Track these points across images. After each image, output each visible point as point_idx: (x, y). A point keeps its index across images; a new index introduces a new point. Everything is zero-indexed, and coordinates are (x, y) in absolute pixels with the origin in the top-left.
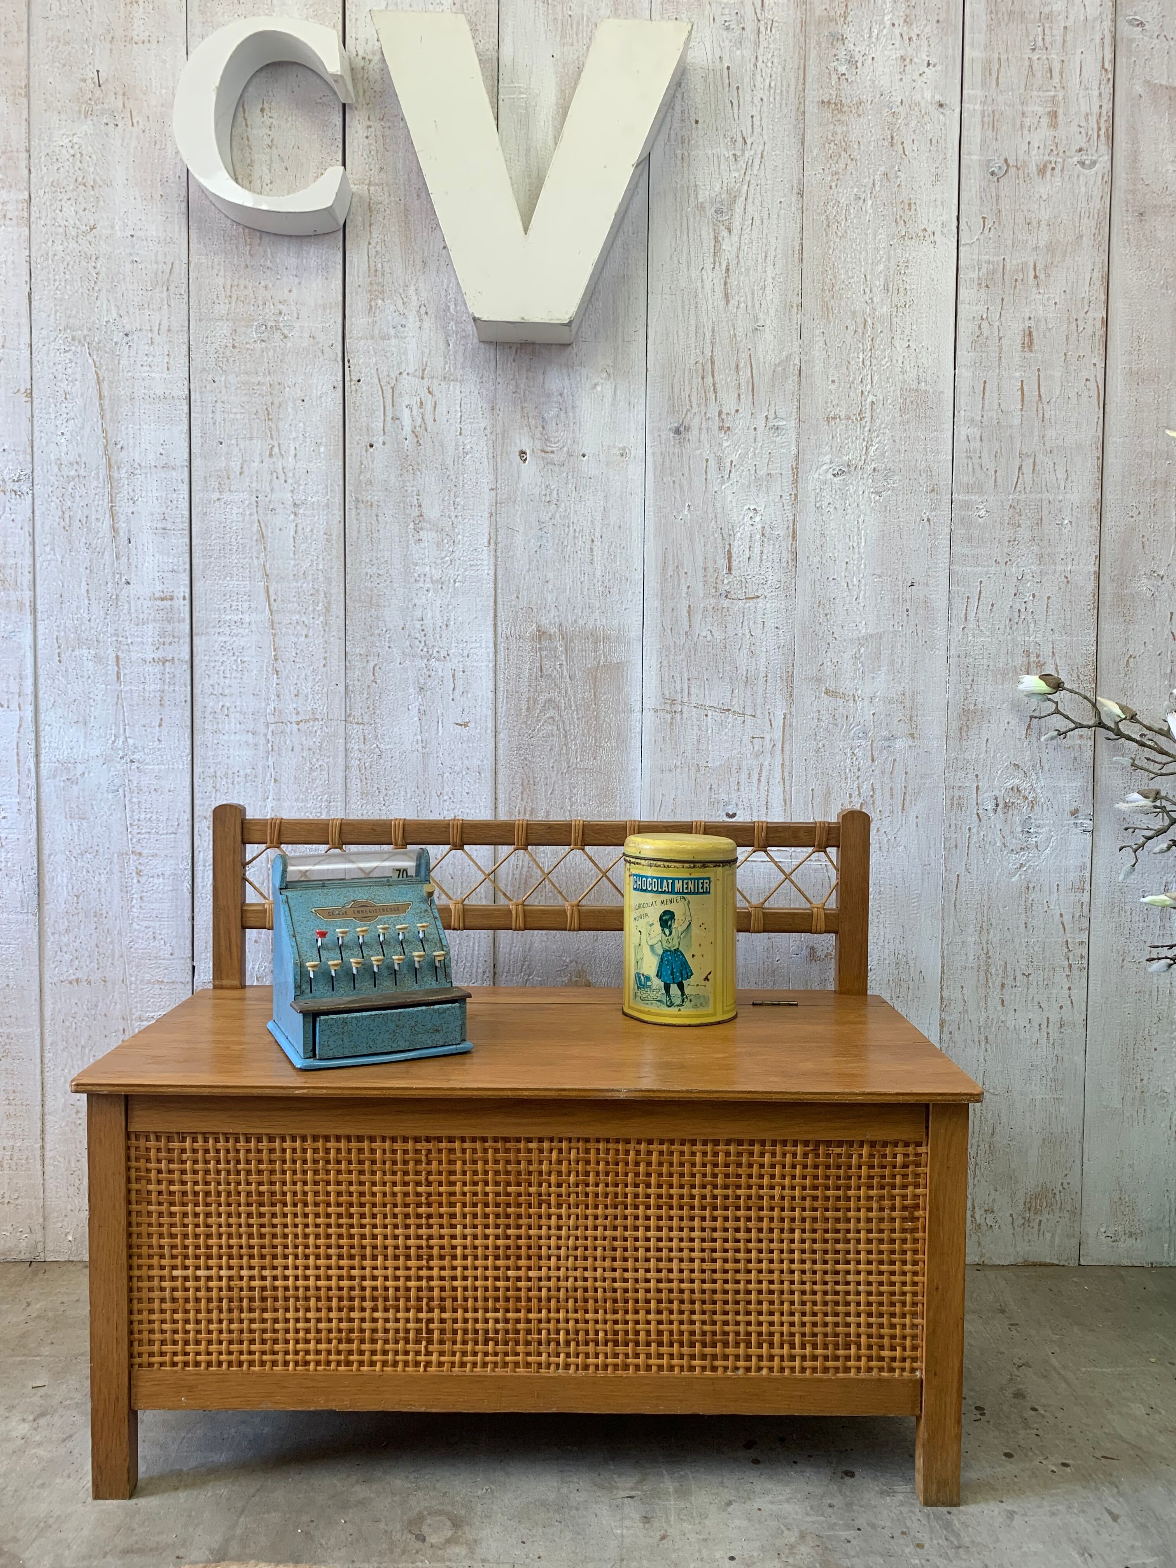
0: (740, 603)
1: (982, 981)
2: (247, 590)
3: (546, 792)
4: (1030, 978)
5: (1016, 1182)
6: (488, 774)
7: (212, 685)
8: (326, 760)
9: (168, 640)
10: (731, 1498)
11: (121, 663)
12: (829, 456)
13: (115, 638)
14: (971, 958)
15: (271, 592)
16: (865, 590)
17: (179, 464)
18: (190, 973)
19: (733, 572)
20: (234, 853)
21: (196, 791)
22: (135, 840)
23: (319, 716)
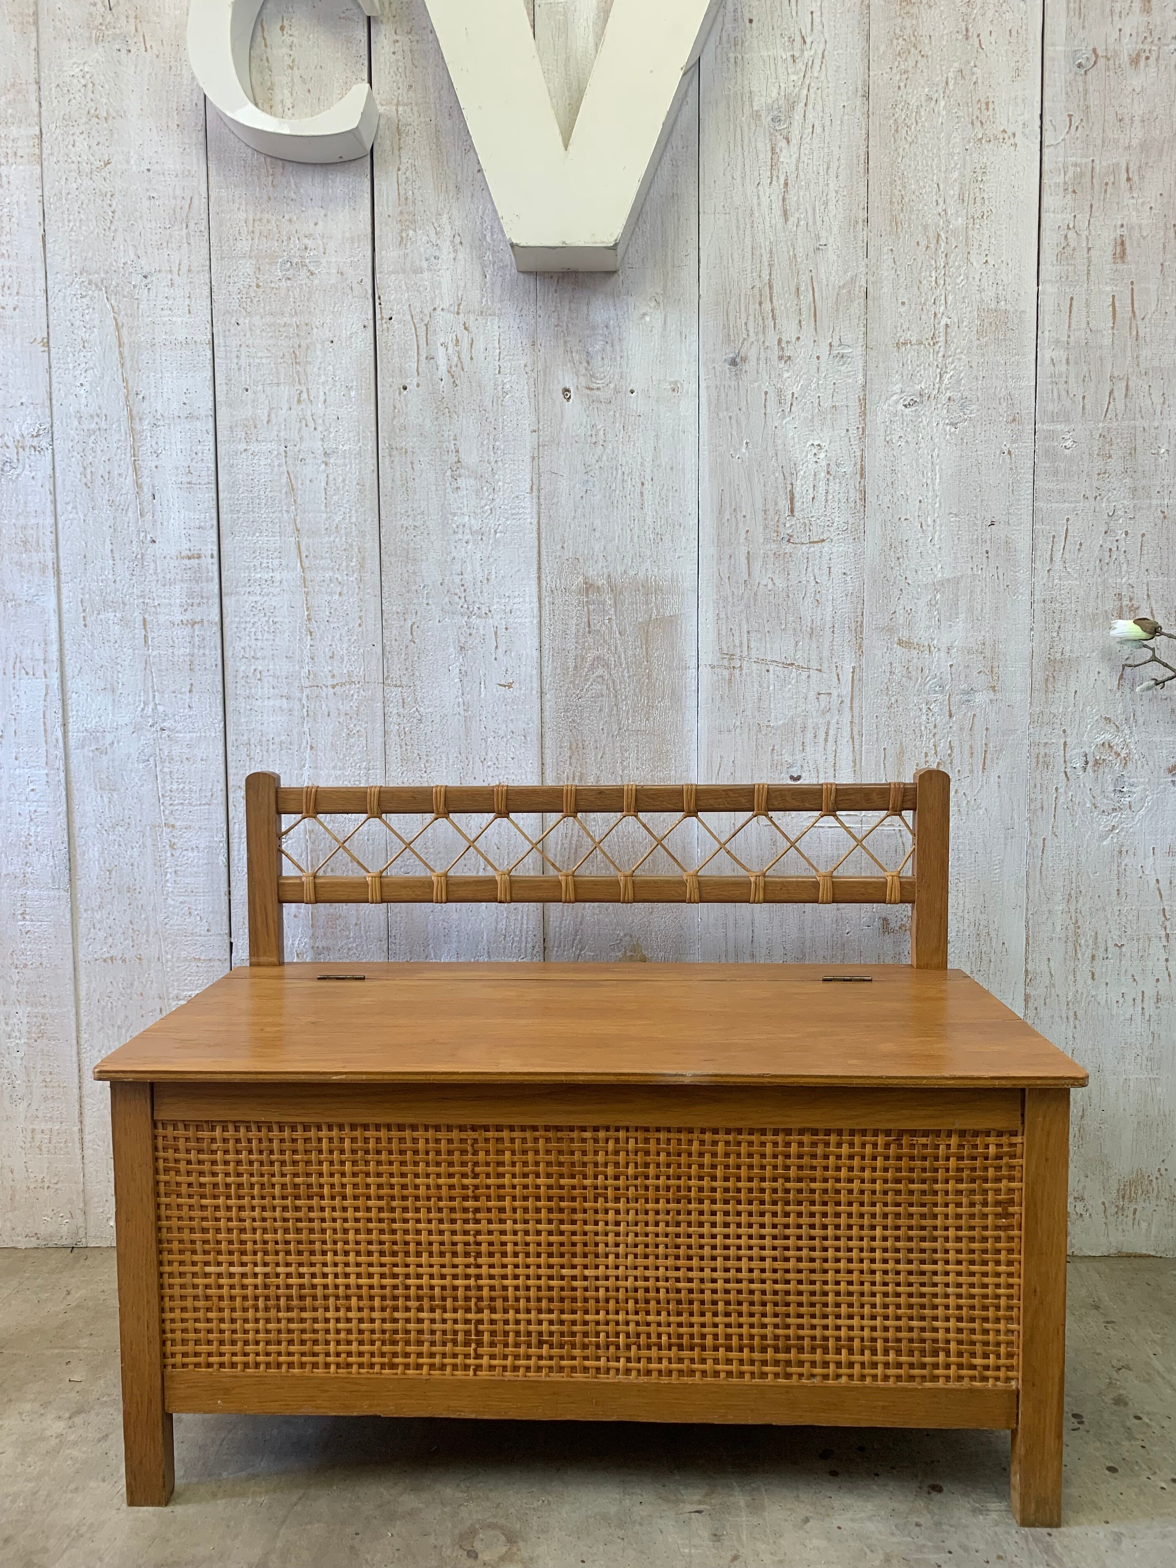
0: (804, 547)
1: (1071, 952)
2: (277, 545)
3: (596, 755)
4: (1124, 949)
5: (1109, 1168)
6: (534, 738)
7: (244, 648)
8: (364, 725)
9: (196, 601)
10: (808, 1514)
11: (149, 626)
12: (899, 386)
13: (141, 600)
14: (1058, 928)
15: (303, 548)
16: (941, 531)
17: (203, 414)
18: (228, 950)
19: (796, 514)
20: (269, 824)
21: (229, 760)
22: (167, 812)
23: (355, 679)
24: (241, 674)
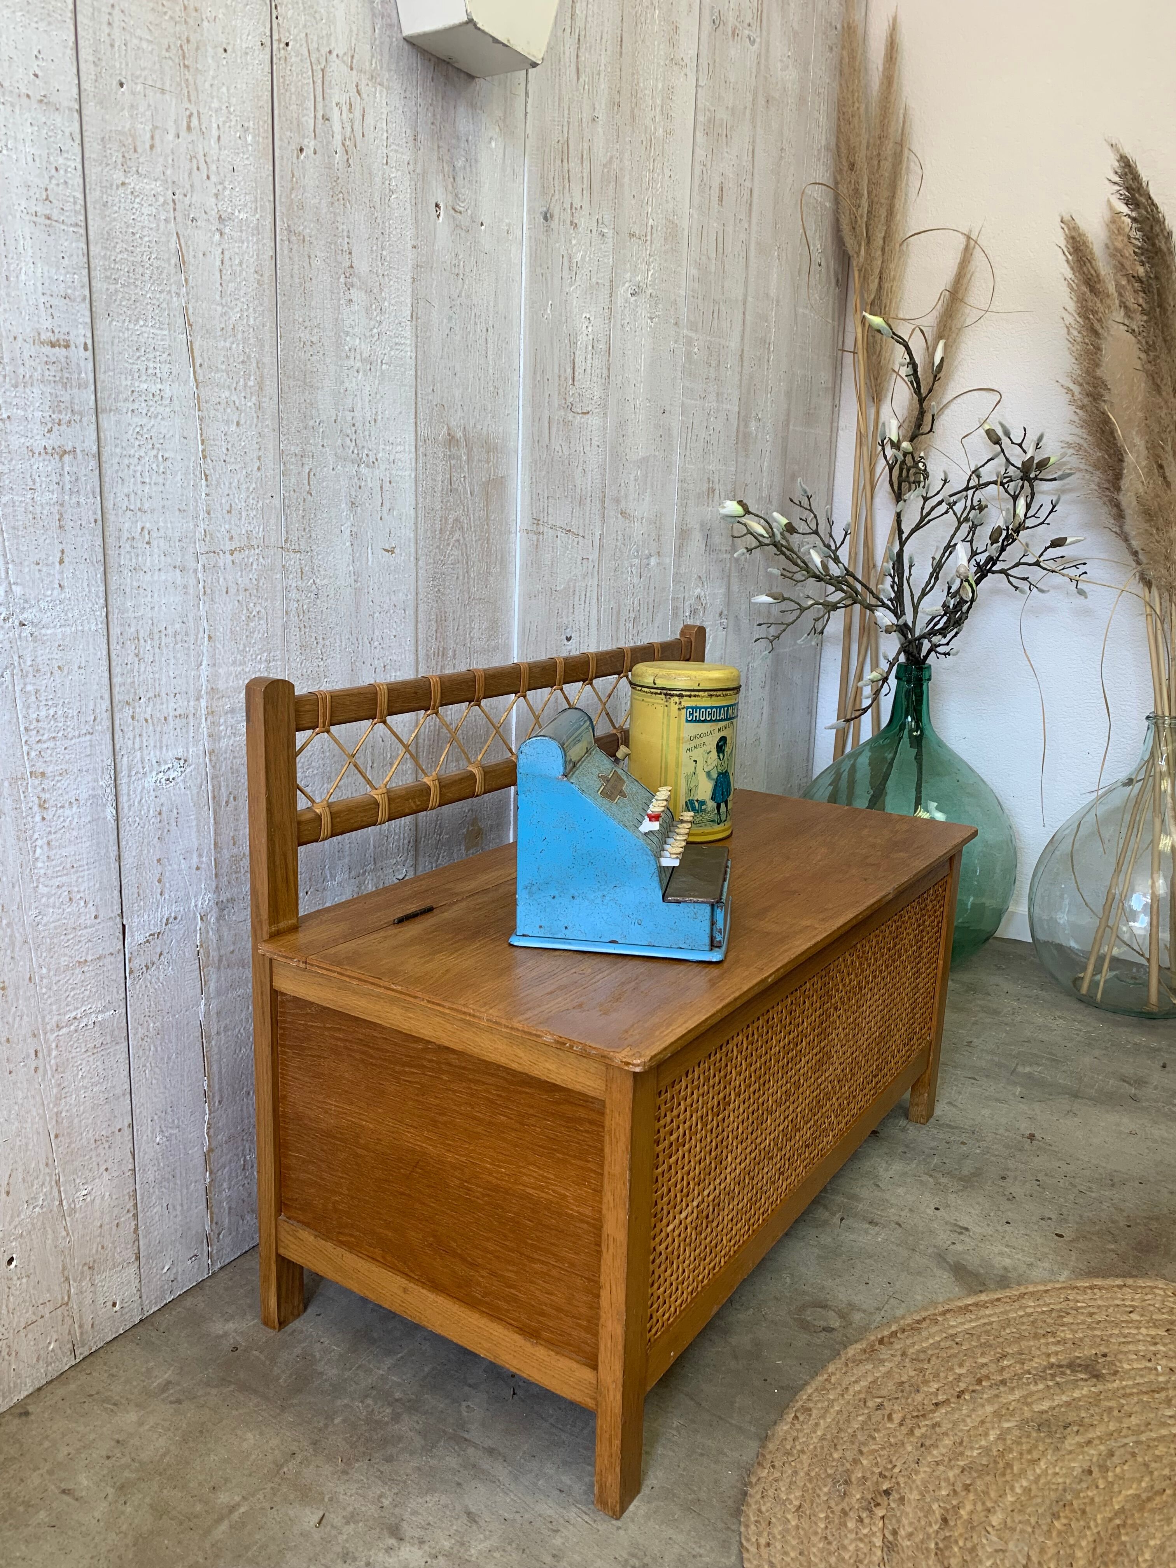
0: (578, 417)
2: (166, 343)
3: (453, 628)
6: (410, 611)
7: (127, 496)
8: (264, 604)
9: (65, 417)
12: (629, 274)
15: (196, 353)
16: (642, 414)
17: (65, 104)
18: (121, 936)
19: (576, 383)
21: (113, 664)
22: (33, 754)
23: (254, 542)
24: (126, 535)
